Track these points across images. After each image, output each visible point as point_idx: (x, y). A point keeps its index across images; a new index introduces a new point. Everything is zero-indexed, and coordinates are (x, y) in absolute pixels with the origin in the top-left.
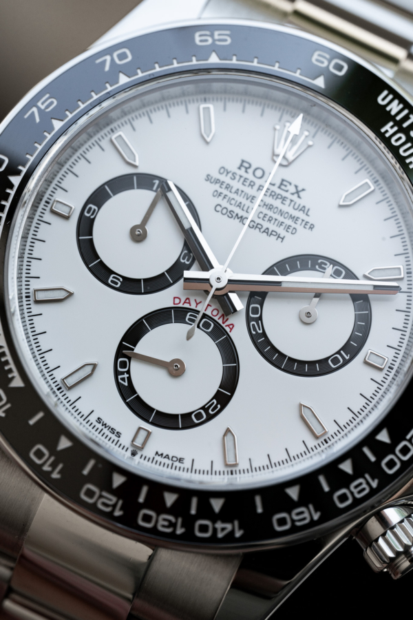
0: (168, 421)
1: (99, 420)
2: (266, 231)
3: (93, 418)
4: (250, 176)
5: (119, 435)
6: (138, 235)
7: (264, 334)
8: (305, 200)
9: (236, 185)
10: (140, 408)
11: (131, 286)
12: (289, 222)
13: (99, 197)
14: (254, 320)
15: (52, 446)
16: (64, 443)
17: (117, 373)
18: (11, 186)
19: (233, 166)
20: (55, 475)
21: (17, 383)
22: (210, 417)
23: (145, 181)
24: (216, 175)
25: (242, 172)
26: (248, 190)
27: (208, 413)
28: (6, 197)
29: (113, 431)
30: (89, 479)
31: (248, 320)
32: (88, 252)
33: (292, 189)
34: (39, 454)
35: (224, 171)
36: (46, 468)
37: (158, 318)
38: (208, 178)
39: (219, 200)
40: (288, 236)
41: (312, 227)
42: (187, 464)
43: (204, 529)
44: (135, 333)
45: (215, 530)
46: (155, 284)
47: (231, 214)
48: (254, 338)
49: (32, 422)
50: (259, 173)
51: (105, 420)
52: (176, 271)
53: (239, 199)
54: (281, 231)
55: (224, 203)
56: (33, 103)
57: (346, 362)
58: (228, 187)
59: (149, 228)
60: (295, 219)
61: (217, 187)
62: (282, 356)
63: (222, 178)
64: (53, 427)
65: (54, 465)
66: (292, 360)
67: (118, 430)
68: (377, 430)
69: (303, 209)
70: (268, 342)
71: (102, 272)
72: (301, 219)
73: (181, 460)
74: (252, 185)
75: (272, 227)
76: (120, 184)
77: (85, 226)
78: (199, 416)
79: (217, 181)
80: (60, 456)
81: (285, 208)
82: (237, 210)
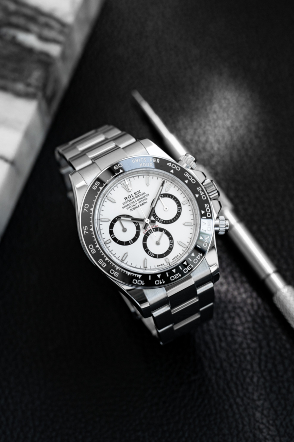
0: (168, 253)
1: (158, 266)
2: (143, 204)
3: (156, 267)
4: (129, 199)
5: (163, 264)
6: (124, 230)
7: (164, 220)
8: (142, 192)
9: (129, 203)
10: (161, 256)
11: (134, 240)
12: (144, 198)
13: (111, 233)
14: (159, 220)
15: (158, 279)
16: (159, 276)
17: (150, 255)
18: (98, 248)
19: (125, 201)
20: (164, 282)
21: (140, 276)
22: (173, 244)
23: (114, 221)
24: (124, 206)
25: (127, 200)
26: (131, 202)
27: (172, 244)
28: (100, 251)
29: (162, 265)
30: (170, 276)
31: (158, 221)
32: (121, 243)
33: (138, 193)
34: (157, 282)
35: (124, 203)
36: (161, 283)
37: (145, 239)
38: (123, 208)
39: (129, 209)
40: (147, 201)
41: (148, 195)
42: (179, 255)
43: (196, 261)
44: (145, 246)
45: (197, 259)
46: (137, 235)
47: (134, 209)
48: (163, 223)
49: (150, 279)
50: (129, 197)
51: (159, 265)
52: (138, 228)
53: (132, 205)
54: (145, 201)
55: (131, 208)
56: (83, 231)
57: (181, 208)
58: (128, 205)
59: (125, 227)
60: (144, 197)
61: (126, 207)
62: (171, 220)
63: (125, 205)
64: (154, 276)
65: (162, 281)
66: (173, 219)
67: (162, 264)
68: (201, 212)
69: (143, 194)
70: (166, 221)
71: (127, 243)
72: (145, 196)
73: (178, 256)
74: (131, 200)
75: (142, 202)
76: (112, 226)
77: (115, 240)
78: (171, 246)
79: (125, 206)
80: (161, 279)
81: (141, 197)
82: (134, 207)
